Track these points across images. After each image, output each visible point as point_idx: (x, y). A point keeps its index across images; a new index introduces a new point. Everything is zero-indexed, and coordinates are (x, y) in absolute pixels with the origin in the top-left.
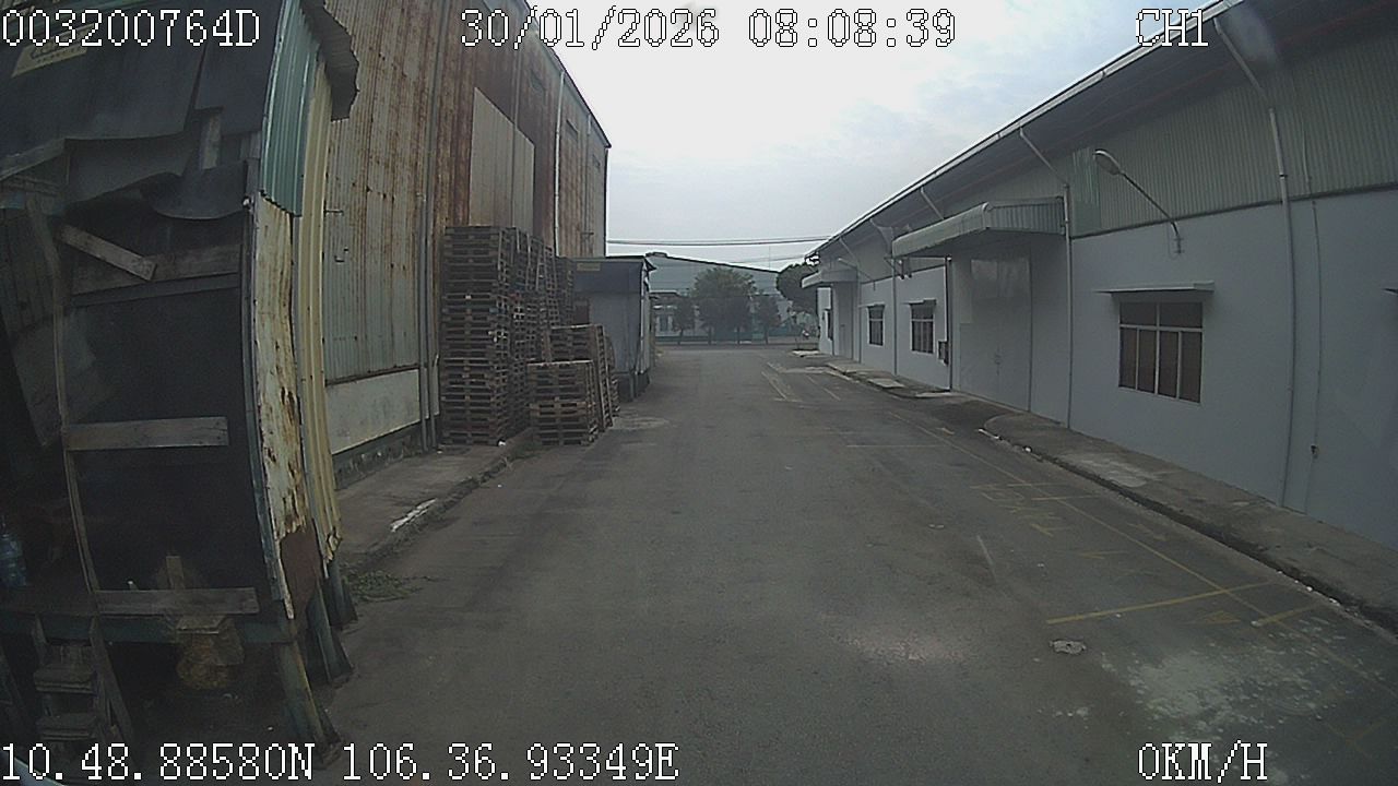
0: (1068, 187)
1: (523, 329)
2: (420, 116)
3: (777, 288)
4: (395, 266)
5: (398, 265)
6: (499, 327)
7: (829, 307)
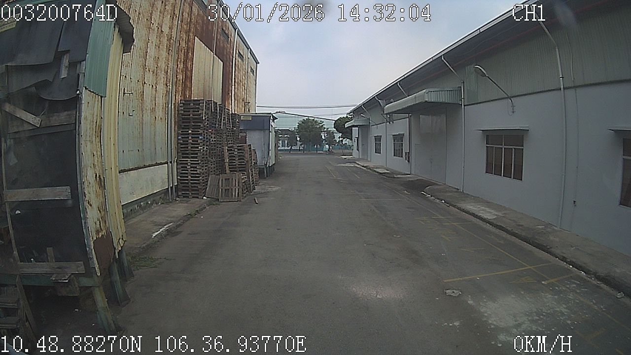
0: (464, 83)
1: (215, 146)
2: (169, 50)
3: (334, 127)
4: (157, 117)
5: (158, 117)
6: (204, 145)
7: (357, 136)
